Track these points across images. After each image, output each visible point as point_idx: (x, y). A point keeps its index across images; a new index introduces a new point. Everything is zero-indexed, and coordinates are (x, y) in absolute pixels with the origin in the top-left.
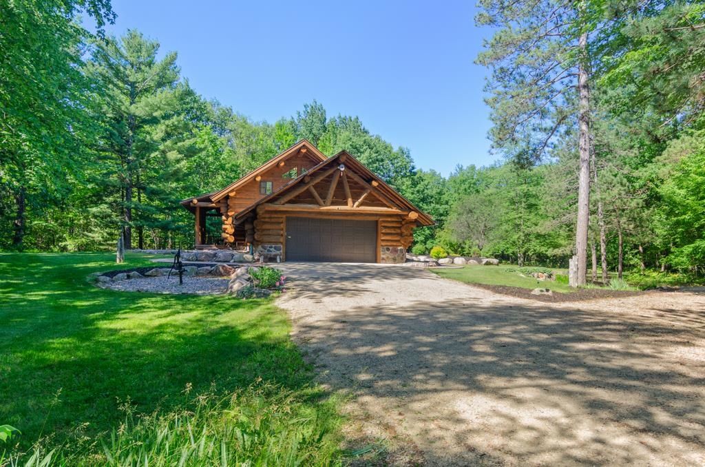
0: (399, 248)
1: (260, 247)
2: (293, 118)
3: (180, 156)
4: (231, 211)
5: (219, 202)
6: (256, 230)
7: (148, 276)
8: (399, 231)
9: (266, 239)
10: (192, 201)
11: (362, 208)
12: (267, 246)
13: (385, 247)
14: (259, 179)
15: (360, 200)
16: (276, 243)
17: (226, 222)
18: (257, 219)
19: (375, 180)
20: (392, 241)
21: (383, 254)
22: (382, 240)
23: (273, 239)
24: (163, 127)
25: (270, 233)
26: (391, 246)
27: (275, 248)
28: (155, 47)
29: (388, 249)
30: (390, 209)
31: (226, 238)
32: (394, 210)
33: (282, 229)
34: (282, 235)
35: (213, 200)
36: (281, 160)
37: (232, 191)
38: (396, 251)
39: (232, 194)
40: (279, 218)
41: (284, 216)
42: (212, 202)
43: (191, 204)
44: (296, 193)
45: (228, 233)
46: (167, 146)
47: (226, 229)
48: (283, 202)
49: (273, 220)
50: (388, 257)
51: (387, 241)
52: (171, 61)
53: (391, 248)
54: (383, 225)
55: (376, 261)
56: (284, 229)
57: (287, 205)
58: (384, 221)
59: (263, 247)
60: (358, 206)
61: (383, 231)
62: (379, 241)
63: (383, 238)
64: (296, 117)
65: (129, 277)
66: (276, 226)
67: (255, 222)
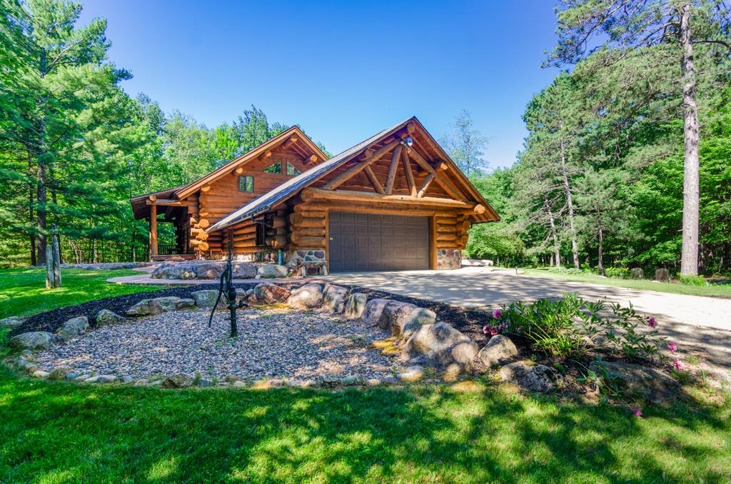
0: (455, 251)
1: (296, 253)
2: (235, 123)
3: (113, 146)
4: (204, 212)
5: (186, 199)
6: (291, 228)
7: (135, 316)
8: (454, 230)
9: (305, 241)
10: (148, 198)
11: (427, 199)
12: (306, 251)
13: (441, 250)
14: (240, 171)
15: (424, 189)
16: (316, 247)
17: (196, 225)
18: (293, 212)
19: (445, 162)
20: (448, 241)
21: (440, 259)
22: (438, 241)
23: (312, 241)
24: (90, 112)
25: (309, 233)
26: (446, 247)
27: (316, 254)
28: (77, 10)
29: (444, 252)
30: (455, 202)
31: (197, 246)
32: (460, 203)
33: (324, 228)
34: (324, 236)
35: (180, 196)
36: (266, 150)
37: (205, 185)
38: (452, 254)
39: (205, 190)
40: (320, 211)
41: (327, 209)
42: (177, 199)
43: (147, 201)
44: (350, 175)
45: (199, 240)
46: (96, 134)
47: (197, 234)
48: (334, 186)
49: (312, 215)
50: (444, 262)
51: (443, 241)
52: (99, 31)
53: (446, 250)
54: (438, 222)
55: (430, 267)
56: (327, 228)
57: (338, 192)
58: (439, 218)
59: (301, 255)
60: (423, 196)
61: (439, 230)
62: (435, 243)
63: (439, 239)
64: (238, 123)
65: (93, 323)
66: (317, 224)
67: (292, 216)
